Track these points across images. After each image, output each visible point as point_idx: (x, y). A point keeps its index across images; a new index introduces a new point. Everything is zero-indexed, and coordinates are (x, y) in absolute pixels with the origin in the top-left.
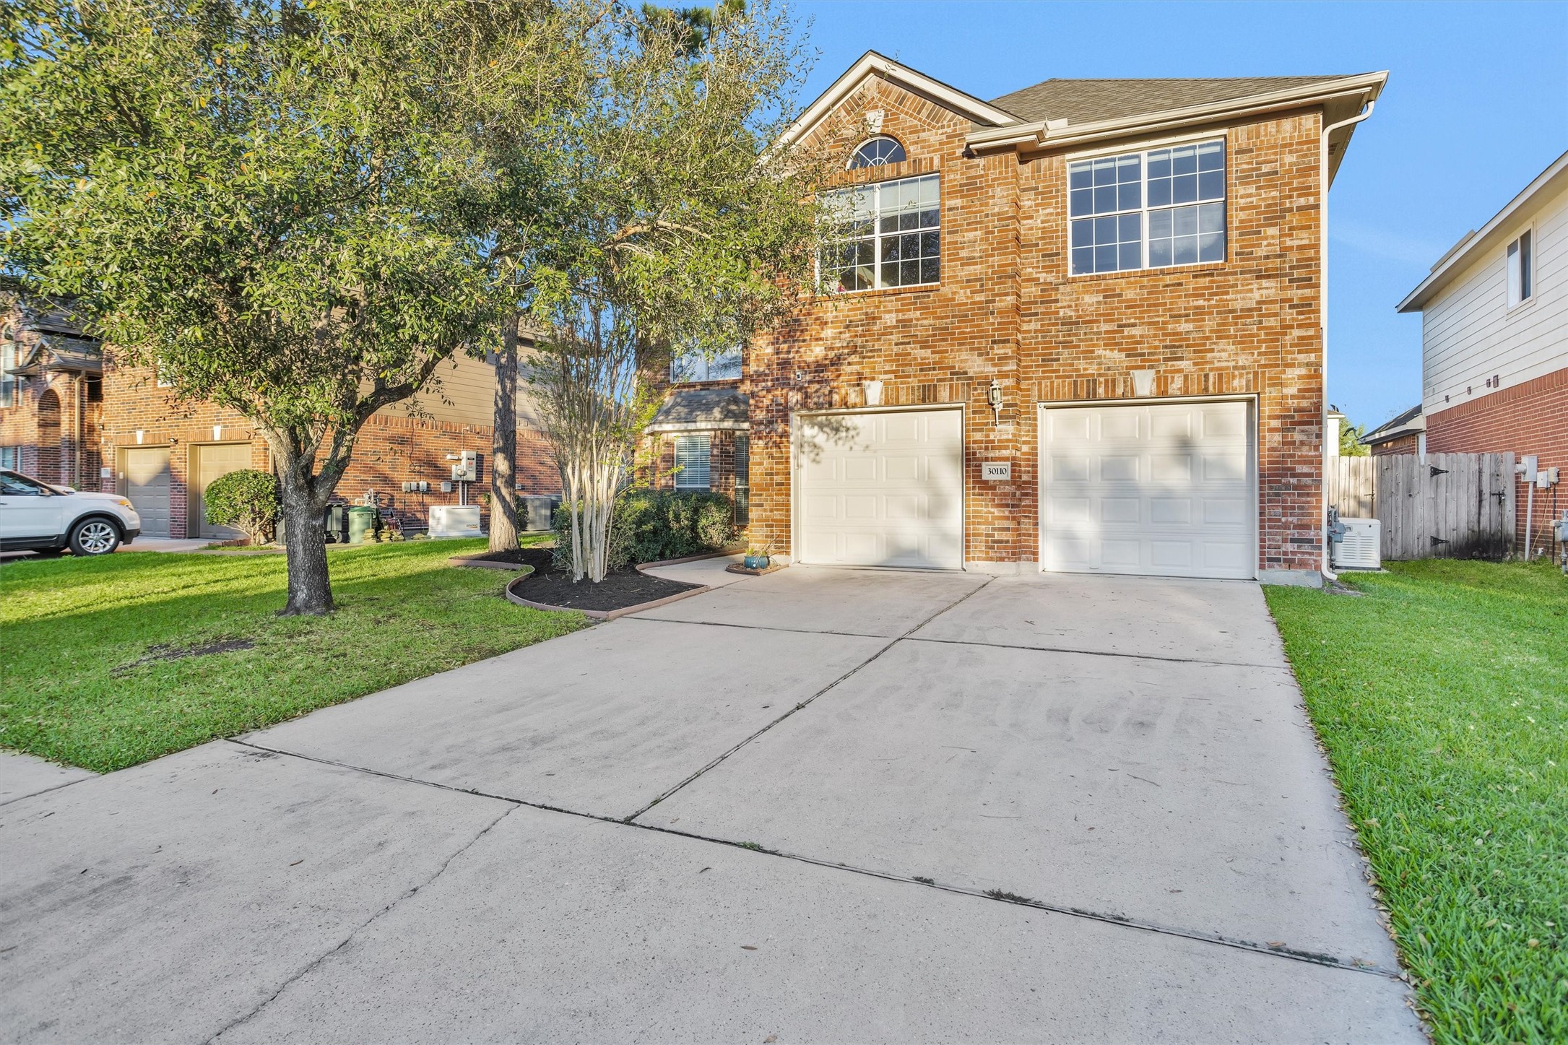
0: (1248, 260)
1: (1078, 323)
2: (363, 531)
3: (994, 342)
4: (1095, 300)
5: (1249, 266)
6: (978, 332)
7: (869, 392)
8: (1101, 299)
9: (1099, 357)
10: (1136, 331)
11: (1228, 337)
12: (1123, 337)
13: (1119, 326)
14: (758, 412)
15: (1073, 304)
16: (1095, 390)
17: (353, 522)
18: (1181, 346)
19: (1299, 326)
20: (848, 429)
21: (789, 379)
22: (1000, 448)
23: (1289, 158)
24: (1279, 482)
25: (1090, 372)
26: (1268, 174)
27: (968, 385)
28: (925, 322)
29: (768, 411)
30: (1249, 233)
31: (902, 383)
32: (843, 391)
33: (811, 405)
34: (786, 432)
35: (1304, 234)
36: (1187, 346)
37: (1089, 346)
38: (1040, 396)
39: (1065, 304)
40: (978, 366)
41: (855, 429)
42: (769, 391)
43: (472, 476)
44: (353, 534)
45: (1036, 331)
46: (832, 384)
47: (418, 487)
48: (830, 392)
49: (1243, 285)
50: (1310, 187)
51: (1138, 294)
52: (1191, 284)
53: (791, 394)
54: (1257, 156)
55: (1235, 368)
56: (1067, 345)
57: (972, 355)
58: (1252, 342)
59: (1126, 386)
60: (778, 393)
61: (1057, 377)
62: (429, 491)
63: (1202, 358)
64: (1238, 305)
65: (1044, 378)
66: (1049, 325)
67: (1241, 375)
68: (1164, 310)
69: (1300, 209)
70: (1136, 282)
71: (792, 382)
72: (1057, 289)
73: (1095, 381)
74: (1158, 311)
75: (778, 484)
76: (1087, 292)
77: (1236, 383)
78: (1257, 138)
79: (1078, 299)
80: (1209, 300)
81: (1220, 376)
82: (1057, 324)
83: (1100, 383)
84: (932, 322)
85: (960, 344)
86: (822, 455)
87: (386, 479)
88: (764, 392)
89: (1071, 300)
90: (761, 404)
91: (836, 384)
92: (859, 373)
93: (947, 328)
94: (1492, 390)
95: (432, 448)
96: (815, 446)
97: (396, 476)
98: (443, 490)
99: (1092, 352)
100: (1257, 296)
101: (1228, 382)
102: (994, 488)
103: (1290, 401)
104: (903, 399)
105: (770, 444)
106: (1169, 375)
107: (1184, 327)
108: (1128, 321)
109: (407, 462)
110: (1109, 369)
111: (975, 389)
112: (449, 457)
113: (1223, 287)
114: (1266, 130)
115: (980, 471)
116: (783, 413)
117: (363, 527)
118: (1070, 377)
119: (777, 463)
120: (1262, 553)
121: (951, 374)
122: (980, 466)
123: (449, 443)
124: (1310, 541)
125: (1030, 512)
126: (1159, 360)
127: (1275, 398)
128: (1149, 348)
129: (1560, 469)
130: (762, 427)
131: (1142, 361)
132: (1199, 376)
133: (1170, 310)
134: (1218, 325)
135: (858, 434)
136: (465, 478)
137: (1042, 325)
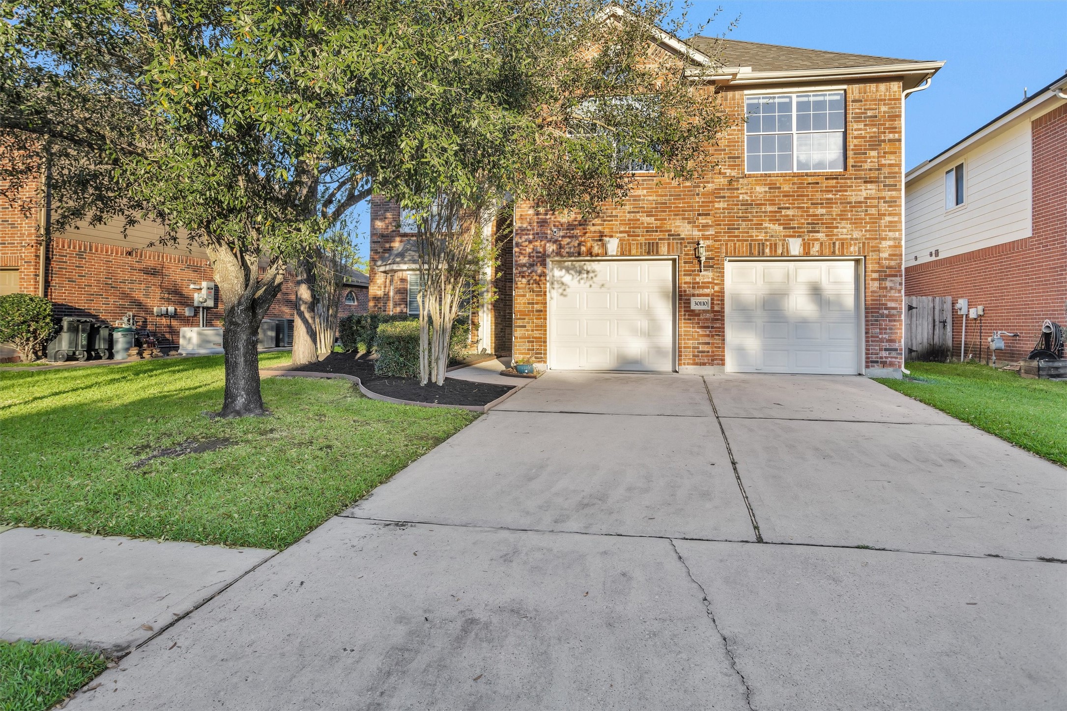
0: (859, 170)
1: (751, 205)
2: (127, 349)
3: (699, 215)
4: (763, 190)
5: (860, 174)
6: (688, 207)
7: (609, 246)
8: (767, 189)
9: (766, 228)
10: (790, 212)
11: (847, 219)
12: (781, 216)
13: (779, 208)
14: (521, 257)
15: (749, 192)
16: (763, 250)
17: (117, 341)
18: (818, 224)
19: (890, 215)
20: (588, 272)
21: (547, 234)
22: (703, 287)
23: (884, 109)
24: (878, 312)
25: (760, 238)
26: (871, 117)
27: (681, 243)
28: (650, 198)
29: (530, 257)
30: (859, 154)
31: (633, 240)
32: (589, 244)
33: (564, 254)
34: (544, 272)
35: (892, 157)
36: (822, 224)
37: (759, 220)
38: (727, 253)
39: (743, 191)
40: (688, 231)
41: (593, 272)
42: (530, 242)
43: (210, 303)
44: (117, 352)
45: (724, 209)
46: (580, 239)
47: (167, 311)
48: (579, 245)
49: (856, 187)
50: (895, 128)
51: (791, 188)
52: (825, 184)
53: (548, 245)
54: (865, 105)
55: (851, 239)
56: (745, 219)
57: (684, 223)
58: (862, 223)
59: (783, 248)
60: (538, 243)
61: (738, 241)
62: (175, 316)
63: (831, 232)
64: (853, 199)
65: (729, 240)
66: (732, 205)
67: (855, 244)
68: (808, 200)
69: (890, 141)
70: (790, 180)
71: (549, 237)
72: (738, 181)
73: (763, 244)
74: (803, 200)
75: (537, 311)
76: (757, 184)
77: (852, 249)
78: (865, 93)
79: (752, 189)
80: (835, 195)
81: (843, 244)
82: (738, 205)
83: (767, 245)
84: (655, 198)
85: (675, 215)
86: (568, 290)
87: (139, 305)
88: (527, 243)
89: (747, 189)
90: (524, 252)
91: (583, 239)
92: (600, 232)
93: (666, 203)
94: (934, 258)
95: (178, 279)
96: (563, 284)
97: (149, 302)
98: (187, 314)
99: (761, 224)
100: (864, 194)
101: (847, 248)
102: (698, 315)
103: (884, 262)
104: (633, 252)
105: (532, 282)
106: (811, 242)
107: (820, 211)
108: (785, 206)
109: (158, 291)
110: (772, 236)
111: (686, 247)
112: (192, 286)
113: (845, 187)
114: (870, 89)
115: (689, 303)
116: (542, 258)
117: (126, 346)
118: (747, 241)
119: (537, 296)
120: (867, 358)
121: (669, 235)
122: (689, 300)
123: (193, 275)
124: (896, 350)
125: (720, 332)
126: (804, 232)
127: (875, 259)
128: (798, 224)
129: (985, 307)
130: (525, 269)
131: (794, 232)
132: (829, 244)
133: (811, 199)
134: (841, 211)
135: (596, 276)
136: (205, 305)
137: (728, 205)
